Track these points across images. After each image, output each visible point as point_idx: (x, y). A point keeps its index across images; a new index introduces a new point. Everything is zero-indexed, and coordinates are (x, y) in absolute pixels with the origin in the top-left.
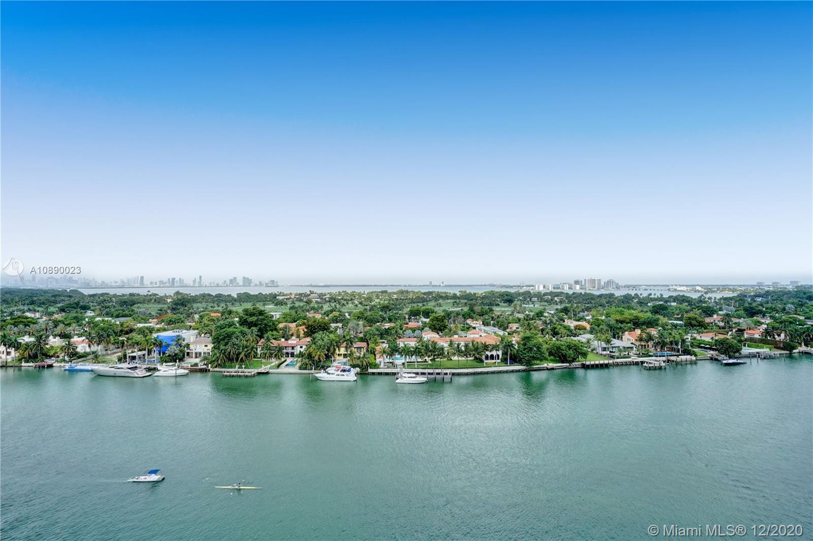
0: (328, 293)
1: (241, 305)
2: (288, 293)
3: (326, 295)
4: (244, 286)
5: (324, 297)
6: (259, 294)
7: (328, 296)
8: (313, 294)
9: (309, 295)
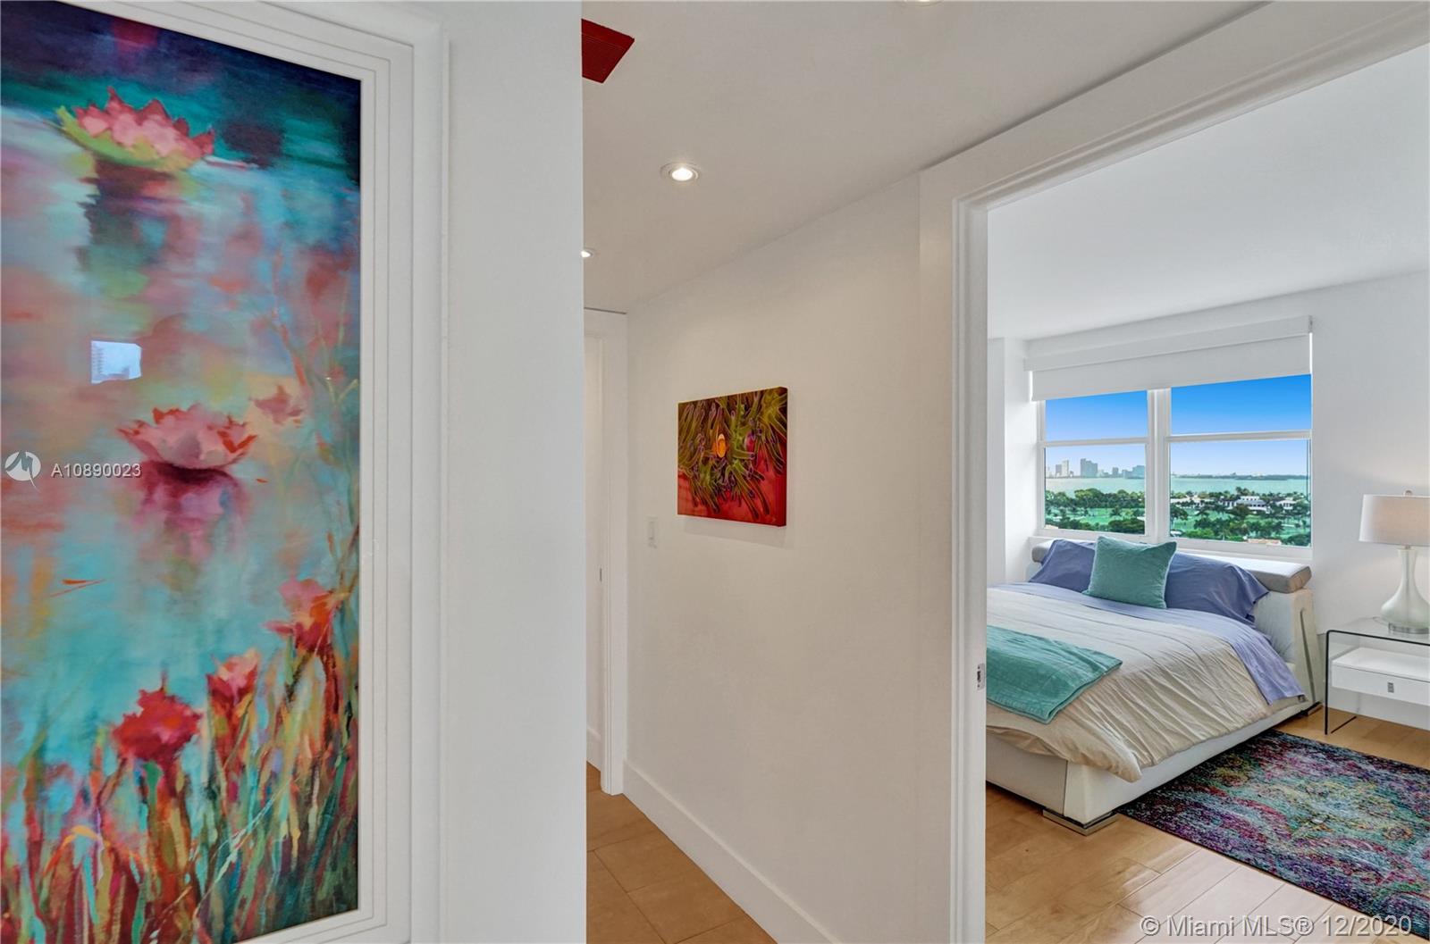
0: (1289, 495)
1: (1086, 512)
2: (1184, 492)
3: (1282, 499)
4: (1082, 477)
5: (1278, 504)
6: (1120, 492)
7: (1290, 500)
8: (1246, 495)
9: (1238, 497)
